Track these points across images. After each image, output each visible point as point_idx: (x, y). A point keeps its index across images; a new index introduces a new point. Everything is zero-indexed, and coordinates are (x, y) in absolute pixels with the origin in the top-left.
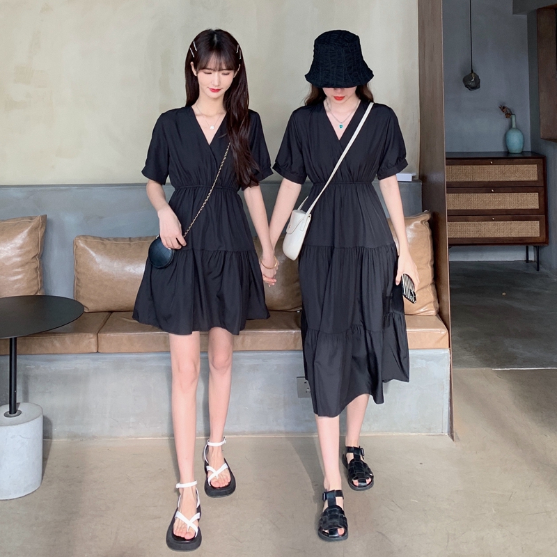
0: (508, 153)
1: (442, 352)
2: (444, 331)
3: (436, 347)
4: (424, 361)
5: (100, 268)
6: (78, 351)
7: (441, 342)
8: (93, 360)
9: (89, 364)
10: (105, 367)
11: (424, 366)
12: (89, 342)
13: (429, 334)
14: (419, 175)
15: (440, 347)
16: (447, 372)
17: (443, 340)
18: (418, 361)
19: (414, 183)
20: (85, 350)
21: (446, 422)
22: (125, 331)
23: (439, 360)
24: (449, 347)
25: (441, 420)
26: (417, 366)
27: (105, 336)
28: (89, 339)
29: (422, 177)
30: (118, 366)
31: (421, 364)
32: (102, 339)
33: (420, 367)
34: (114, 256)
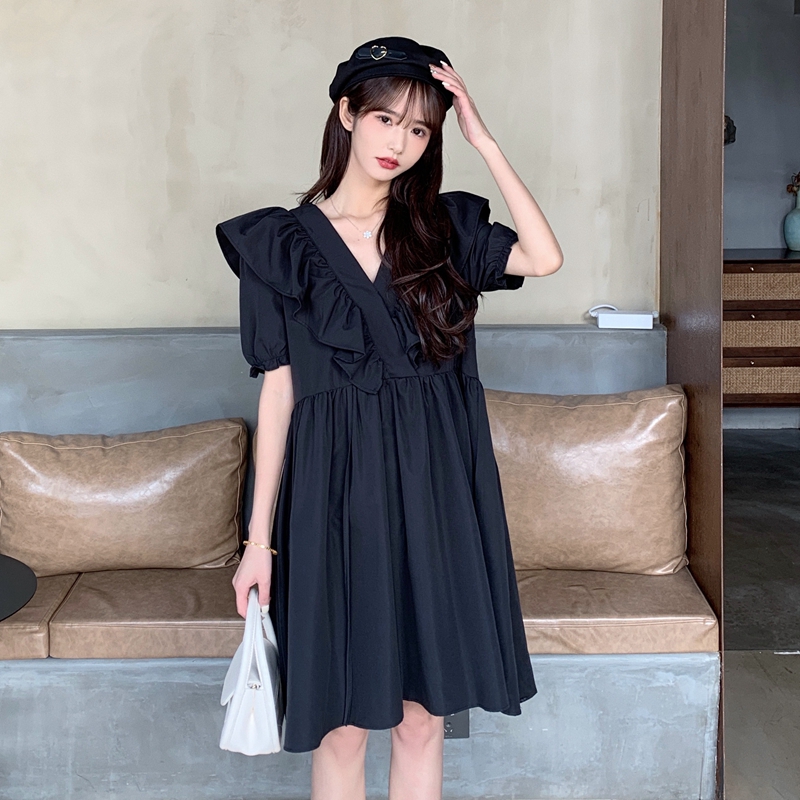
0: (788, 251)
1: (707, 659)
2: (711, 622)
3: (696, 649)
4: (671, 674)
5: (50, 494)
6: (12, 655)
7: (705, 641)
8: (41, 672)
9: (32, 679)
10: (62, 685)
11: (671, 684)
12: (32, 640)
13: (682, 625)
14: (660, 316)
15: (701, 649)
16: (714, 695)
17: (708, 636)
18: (660, 674)
19: (655, 332)
20: (24, 655)
21: (708, 782)
22: (100, 616)
23: (700, 673)
24: (720, 649)
25: (698, 778)
26: (658, 684)
27: (63, 627)
28: (32, 632)
29: (665, 320)
30: (88, 682)
31: (665, 679)
32: (58, 634)
33: (664, 685)
34: (75, 472)
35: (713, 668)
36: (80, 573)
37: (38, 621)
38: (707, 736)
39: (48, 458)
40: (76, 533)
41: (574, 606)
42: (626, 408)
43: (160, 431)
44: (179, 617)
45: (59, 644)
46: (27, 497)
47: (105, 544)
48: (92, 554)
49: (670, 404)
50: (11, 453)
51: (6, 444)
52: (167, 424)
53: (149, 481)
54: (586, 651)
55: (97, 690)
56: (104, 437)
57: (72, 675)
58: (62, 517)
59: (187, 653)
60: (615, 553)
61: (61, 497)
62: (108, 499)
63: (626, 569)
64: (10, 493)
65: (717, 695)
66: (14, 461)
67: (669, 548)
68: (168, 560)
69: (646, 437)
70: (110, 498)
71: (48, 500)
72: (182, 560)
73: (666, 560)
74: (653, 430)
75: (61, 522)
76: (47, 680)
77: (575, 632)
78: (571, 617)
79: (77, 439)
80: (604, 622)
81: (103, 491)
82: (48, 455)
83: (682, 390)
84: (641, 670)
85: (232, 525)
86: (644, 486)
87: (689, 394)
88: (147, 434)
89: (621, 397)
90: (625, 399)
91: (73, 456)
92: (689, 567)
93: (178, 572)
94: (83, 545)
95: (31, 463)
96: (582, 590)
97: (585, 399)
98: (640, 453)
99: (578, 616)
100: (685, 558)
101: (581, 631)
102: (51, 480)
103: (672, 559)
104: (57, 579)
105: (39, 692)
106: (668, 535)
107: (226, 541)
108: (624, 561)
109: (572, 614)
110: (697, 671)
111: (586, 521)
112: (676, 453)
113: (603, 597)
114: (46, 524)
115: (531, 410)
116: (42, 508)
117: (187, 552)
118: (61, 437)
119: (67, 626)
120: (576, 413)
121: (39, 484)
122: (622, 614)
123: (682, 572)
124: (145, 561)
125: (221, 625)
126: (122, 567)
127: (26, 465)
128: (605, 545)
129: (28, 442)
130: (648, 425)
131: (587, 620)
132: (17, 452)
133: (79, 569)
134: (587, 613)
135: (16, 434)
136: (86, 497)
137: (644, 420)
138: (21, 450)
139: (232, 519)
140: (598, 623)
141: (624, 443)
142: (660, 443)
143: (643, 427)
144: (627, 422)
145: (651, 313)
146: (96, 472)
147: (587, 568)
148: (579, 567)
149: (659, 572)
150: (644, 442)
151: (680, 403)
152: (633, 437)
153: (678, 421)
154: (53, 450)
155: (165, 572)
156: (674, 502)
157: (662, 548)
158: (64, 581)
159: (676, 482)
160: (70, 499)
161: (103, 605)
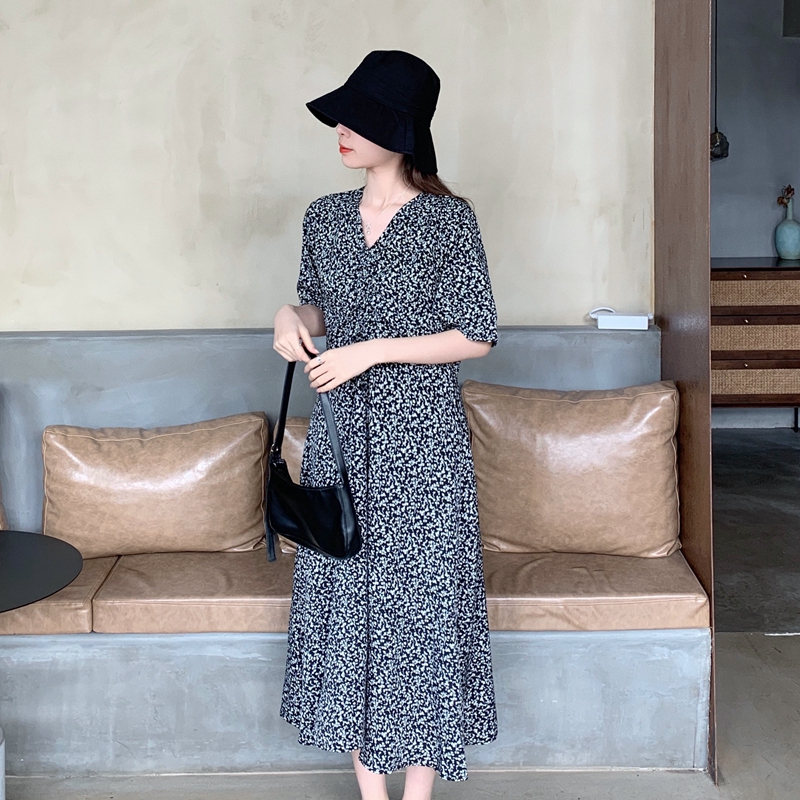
1: (698, 634)
2: (703, 599)
3: (688, 625)
4: (666, 649)
5: (92, 483)
6: (58, 630)
7: (697, 617)
8: (84, 646)
9: (77, 652)
10: (105, 657)
11: (666, 657)
12: (77, 615)
13: (675, 603)
14: (655, 317)
15: (694, 625)
16: (706, 668)
17: (700, 613)
18: (656, 648)
19: (650, 333)
20: (69, 629)
21: (701, 750)
22: (140, 594)
23: (692, 648)
24: (711, 625)
25: (692, 746)
26: (654, 658)
27: (105, 604)
28: (77, 609)
29: (660, 322)
30: (128, 655)
31: (661, 654)
32: (100, 610)
33: (660, 658)
34: (115, 462)
35: (704, 642)
36: (119, 556)
37: (82, 598)
38: (700, 706)
39: (90, 449)
40: (116, 518)
41: (576, 585)
42: (623, 402)
43: (192, 424)
44: (212, 595)
45: (101, 619)
46: (71, 485)
47: (143, 529)
48: (131, 538)
49: (663, 399)
50: (58, 445)
51: (52, 436)
52: (198, 418)
53: (183, 470)
54: (588, 628)
55: (136, 663)
56: (141, 430)
57: (113, 649)
58: (104, 504)
59: (219, 628)
60: (613, 536)
61: (103, 485)
62: (146, 487)
63: (624, 552)
64: (55, 481)
65: (709, 668)
66: (60, 452)
67: (663, 532)
68: (200, 543)
69: (641, 429)
70: (148, 486)
71: (91, 488)
72: (214, 544)
73: (660, 543)
74: (647, 423)
75: (102, 508)
76: (90, 653)
77: (578, 610)
78: (574, 596)
79: (117, 432)
80: (604, 601)
81: (142, 479)
82: (91, 446)
83: (674, 386)
84: (638, 646)
85: (259, 512)
86: (640, 474)
87: (681, 389)
88: (181, 427)
89: (618, 392)
90: (622, 394)
91: (114, 447)
92: (681, 550)
93: (210, 555)
94: (122, 529)
95: (75, 454)
96: (584, 571)
97: (586, 394)
98: (635, 444)
99: (580, 595)
100: (678, 542)
101: (582, 609)
102: (93, 470)
103: (665, 543)
104: (99, 561)
105: (83, 664)
106: (662, 520)
107: (254, 526)
108: (621, 544)
109: (575, 593)
110: (690, 646)
111: (588, 506)
112: (668, 445)
113: (603, 578)
114: (89, 510)
115: (539, 403)
116: (84, 495)
117: (218, 536)
118: (102, 430)
119: (109, 603)
120: (578, 407)
121: (82, 473)
122: (620, 593)
123: (676, 555)
124: (180, 545)
125: (251, 602)
126: (158, 550)
127: (71, 455)
128: (604, 529)
129: (72, 434)
130: (643, 418)
131: (589, 599)
132: (61, 443)
133: (119, 552)
134: (588, 593)
135: (60, 427)
136: (125, 485)
137: (639, 413)
138: (66, 441)
139: (259, 506)
140: (599, 601)
141: (621, 434)
142: (653, 435)
143: (638, 420)
144: (625, 414)
145: (646, 315)
146: (134, 461)
147: (589, 551)
148: (582, 550)
149: (654, 554)
150: (640, 433)
151: (672, 397)
152: (629, 428)
153: (671, 414)
154: (95, 442)
155: (198, 555)
156: (666, 489)
157: (656, 532)
158: (105, 563)
159: (668, 470)
160: (111, 487)
161: (142, 584)
